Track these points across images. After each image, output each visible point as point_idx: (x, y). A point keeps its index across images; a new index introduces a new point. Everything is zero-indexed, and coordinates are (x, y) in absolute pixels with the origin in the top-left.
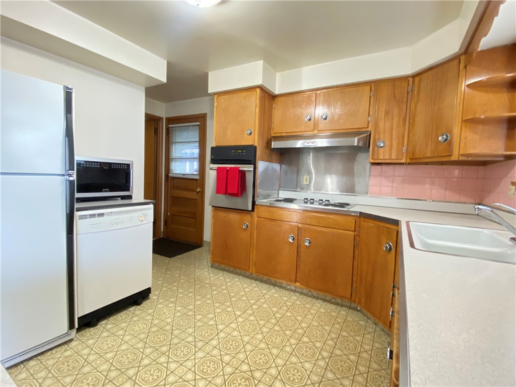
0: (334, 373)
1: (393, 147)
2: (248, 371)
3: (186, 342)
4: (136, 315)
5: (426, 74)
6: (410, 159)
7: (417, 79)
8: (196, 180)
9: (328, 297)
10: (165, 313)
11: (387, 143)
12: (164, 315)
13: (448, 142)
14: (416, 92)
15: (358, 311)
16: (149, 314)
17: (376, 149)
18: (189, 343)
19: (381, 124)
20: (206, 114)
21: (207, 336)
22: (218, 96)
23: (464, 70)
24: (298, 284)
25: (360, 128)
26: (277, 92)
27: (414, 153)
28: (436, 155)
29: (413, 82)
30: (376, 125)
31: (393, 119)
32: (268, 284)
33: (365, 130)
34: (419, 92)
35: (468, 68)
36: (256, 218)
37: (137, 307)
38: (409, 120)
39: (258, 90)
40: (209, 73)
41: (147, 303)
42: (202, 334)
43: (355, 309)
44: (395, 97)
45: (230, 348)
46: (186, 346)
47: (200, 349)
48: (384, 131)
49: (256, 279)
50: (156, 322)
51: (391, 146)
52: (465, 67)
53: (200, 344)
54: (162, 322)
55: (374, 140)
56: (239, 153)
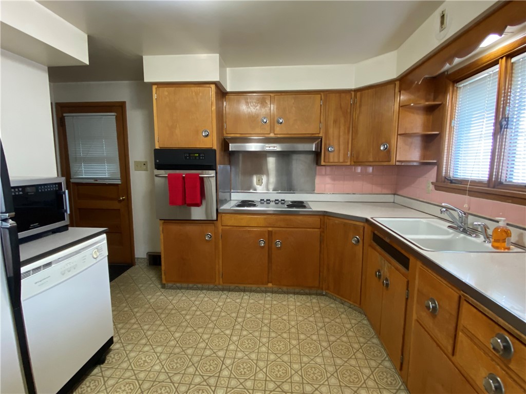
0: (341, 358)
1: (341, 151)
2: (276, 388)
3: (196, 385)
4: (109, 378)
5: (367, 91)
6: (354, 162)
7: (358, 94)
8: (117, 185)
9: (297, 290)
10: (145, 361)
11: (336, 148)
12: (146, 364)
13: (388, 151)
14: (358, 104)
15: (324, 295)
16: (126, 370)
17: (327, 153)
18: (199, 384)
19: (331, 131)
20: (124, 103)
21: (213, 369)
22: (158, 87)
23: (399, 93)
24: (270, 285)
25: (313, 134)
26: (228, 90)
27: (357, 158)
28: (377, 160)
29: (355, 96)
30: (326, 133)
31: (340, 128)
32: (237, 291)
33: (317, 135)
34: (360, 106)
35: (402, 92)
36: (220, 228)
37: (102, 366)
38: (353, 129)
39: (213, 87)
40: (144, 57)
41: (113, 356)
42: (206, 369)
43: (322, 295)
44: (341, 108)
45: (245, 372)
46: (200, 390)
47: (216, 386)
48: (333, 136)
49: (223, 290)
50: (142, 376)
51: (339, 150)
52: (400, 92)
53: (212, 381)
54: (151, 373)
55: (325, 144)
56: (196, 157)
